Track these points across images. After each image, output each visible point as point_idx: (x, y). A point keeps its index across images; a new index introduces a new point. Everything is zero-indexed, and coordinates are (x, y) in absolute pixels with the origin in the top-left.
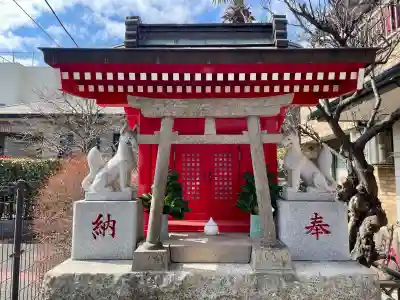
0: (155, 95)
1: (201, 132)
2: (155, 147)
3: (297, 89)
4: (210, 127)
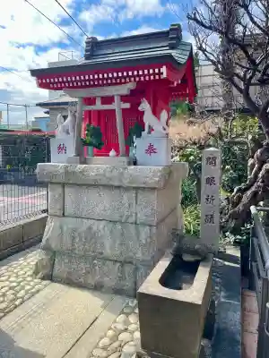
4: (98, 102)
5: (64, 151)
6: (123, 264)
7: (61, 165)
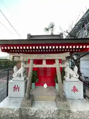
5: (17, 90)
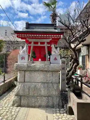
0: (31, 38)
1: (38, 44)
2: (31, 46)
3: (52, 37)
4: (39, 43)
5: (24, 59)
6: (48, 97)
7: (25, 64)
